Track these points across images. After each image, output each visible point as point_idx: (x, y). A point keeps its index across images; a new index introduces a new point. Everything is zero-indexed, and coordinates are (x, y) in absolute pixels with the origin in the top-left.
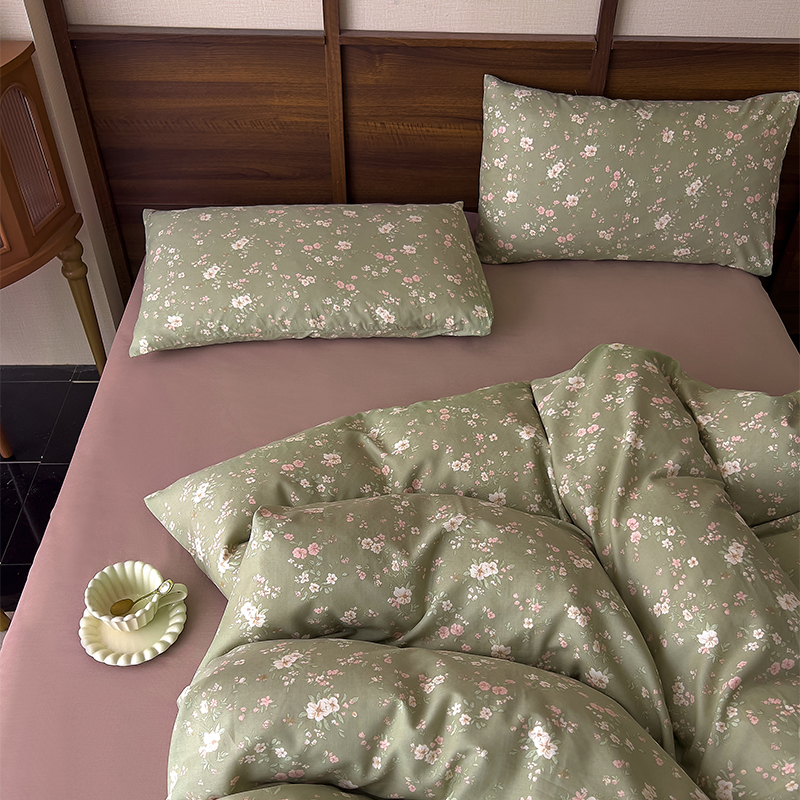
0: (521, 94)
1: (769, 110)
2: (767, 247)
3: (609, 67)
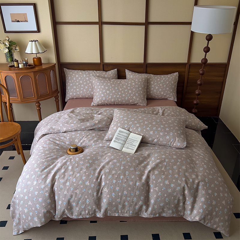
3: (146, 67)
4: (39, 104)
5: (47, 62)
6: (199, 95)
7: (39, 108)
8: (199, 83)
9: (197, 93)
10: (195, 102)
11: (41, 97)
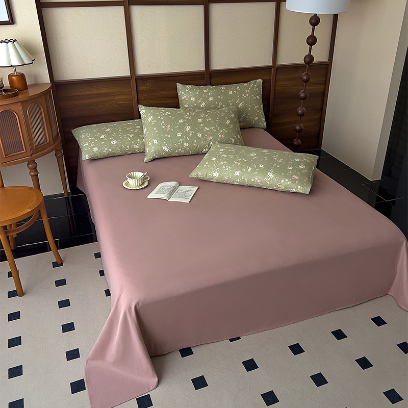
0: (188, 87)
1: (255, 84)
2: (264, 119)
3: (210, 78)
4: (34, 165)
5: (33, 83)
6: (302, 115)
7: (36, 173)
8: (302, 95)
9: (300, 112)
10: (298, 128)
11: (38, 150)
